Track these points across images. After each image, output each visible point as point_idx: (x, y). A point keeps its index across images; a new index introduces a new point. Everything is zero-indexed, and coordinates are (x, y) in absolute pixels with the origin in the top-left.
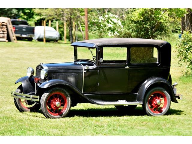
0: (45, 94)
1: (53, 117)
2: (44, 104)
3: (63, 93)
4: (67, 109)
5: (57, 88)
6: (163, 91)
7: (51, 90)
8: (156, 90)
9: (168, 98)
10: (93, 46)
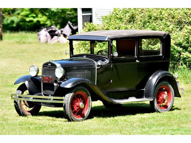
0: (69, 94)
1: (77, 120)
2: (68, 106)
3: (85, 93)
4: (89, 110)
5: (80, 87)
6: (168, 85)
7: (74, 90)
8: (162, 84)
9: (172, 92)
10: (105, 39)
